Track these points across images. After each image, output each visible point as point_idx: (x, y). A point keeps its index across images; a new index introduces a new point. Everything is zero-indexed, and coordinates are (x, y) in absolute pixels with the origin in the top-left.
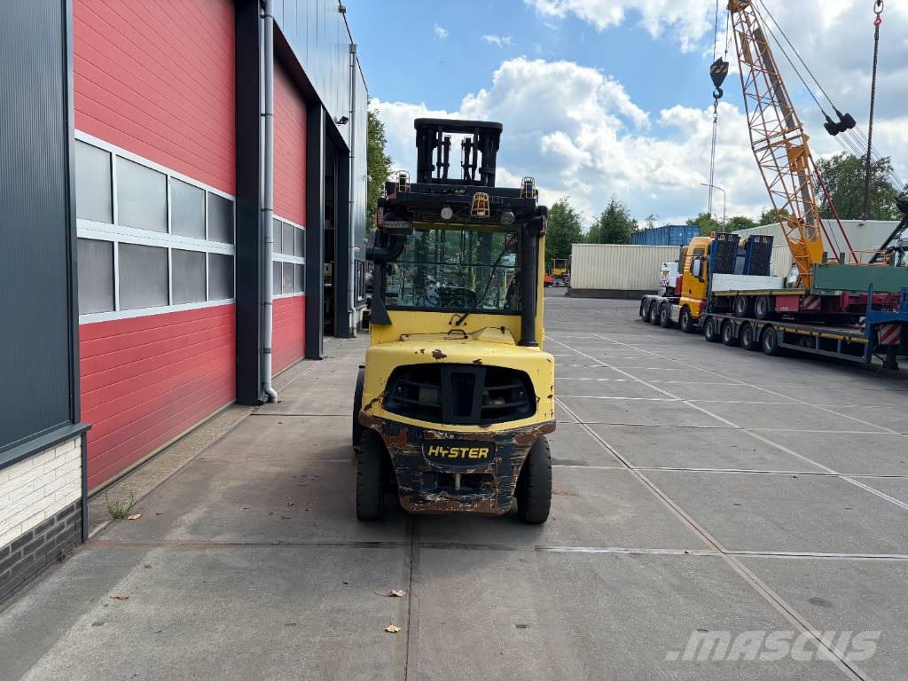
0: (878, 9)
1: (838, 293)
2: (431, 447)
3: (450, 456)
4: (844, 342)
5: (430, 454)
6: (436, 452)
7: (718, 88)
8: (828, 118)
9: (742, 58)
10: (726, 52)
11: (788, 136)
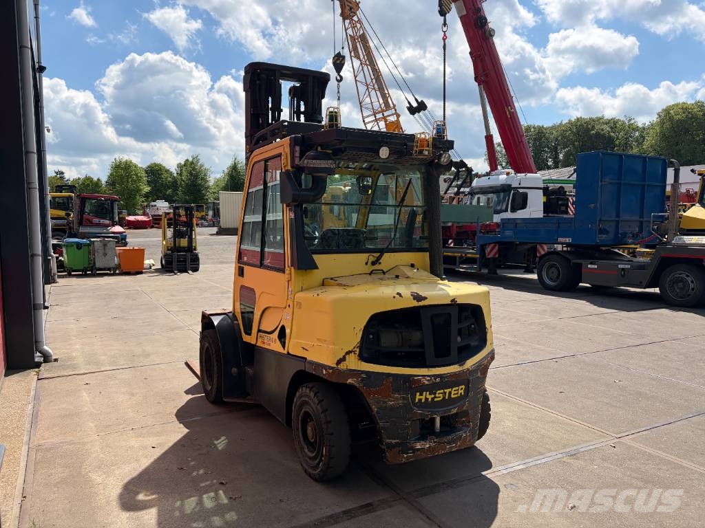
0: (445, 29)
1: (450, 224)
2: (418, 394)
3: (436, 400)
4: (461, 257)
5: (417, 400)
6: (423, 398)
7: (339, 75)
8: (409, 103)
9: (353, 54)
10: (343, 48)
11: (386, 114)
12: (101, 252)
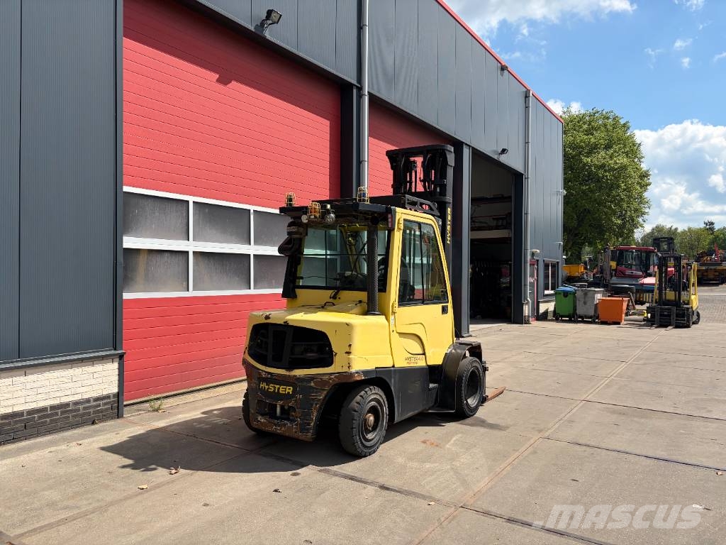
2: (261, 383)
3: (269, 390)
5: (260, 387)
6: (263, 387)
12: (582, 300)
